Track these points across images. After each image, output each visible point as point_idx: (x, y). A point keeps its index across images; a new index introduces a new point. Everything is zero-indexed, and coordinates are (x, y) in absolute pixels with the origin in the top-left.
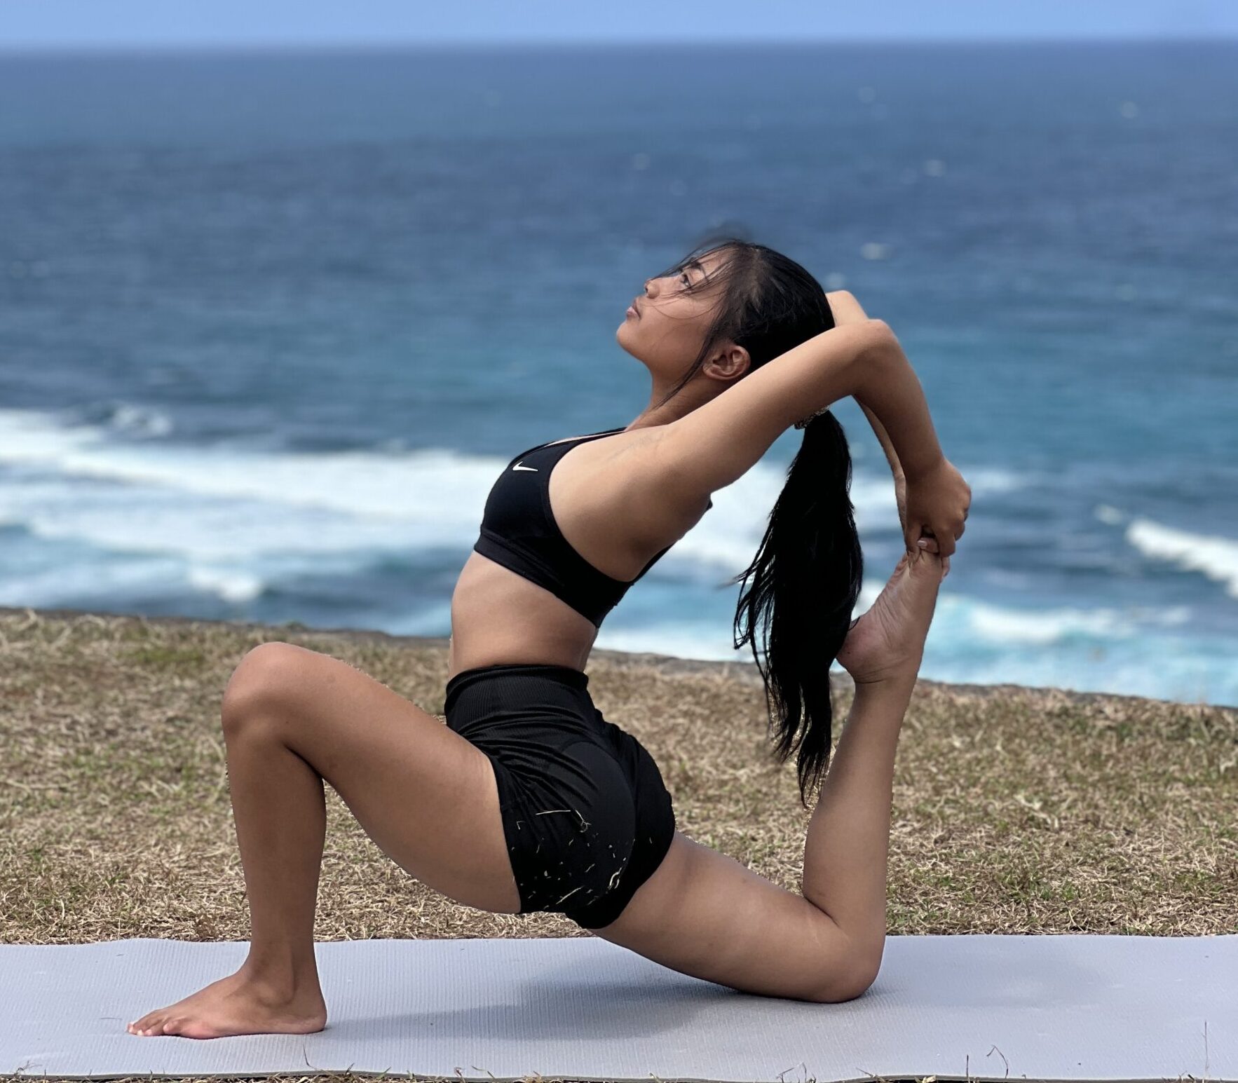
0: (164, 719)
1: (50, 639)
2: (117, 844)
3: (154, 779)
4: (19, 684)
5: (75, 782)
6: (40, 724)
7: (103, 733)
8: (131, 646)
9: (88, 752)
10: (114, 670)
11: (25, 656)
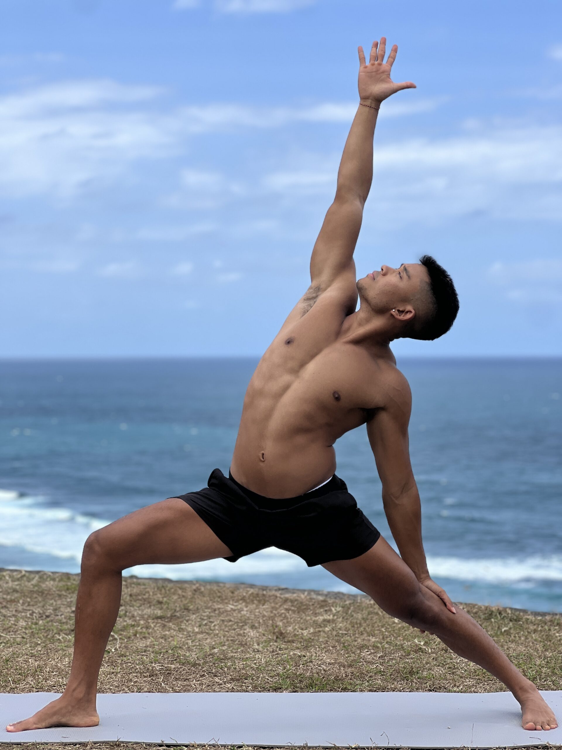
0: (70, 611)
1: (29, 580)
2: (42, 658)
3: (61, 633)
4: (13, 598)
5: (29, 635)
6: (19, 613)
7: (44, 617)
8: (61, 584)
9: (36, 624)
10: (53, 593)
11: (18, 587)
